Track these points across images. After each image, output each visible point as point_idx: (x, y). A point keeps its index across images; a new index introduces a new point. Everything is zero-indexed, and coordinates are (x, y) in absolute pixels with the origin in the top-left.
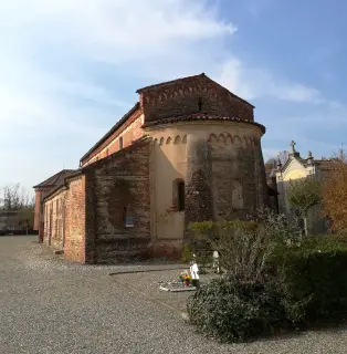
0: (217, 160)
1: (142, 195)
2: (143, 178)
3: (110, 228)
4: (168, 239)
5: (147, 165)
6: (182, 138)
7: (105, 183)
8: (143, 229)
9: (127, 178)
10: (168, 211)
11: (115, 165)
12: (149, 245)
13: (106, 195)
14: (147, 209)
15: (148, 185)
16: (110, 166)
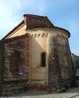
0: (60, 45)
1: (26, 59)
2: (26, 51)
3: (10, 75)
4: (38, 80)
5: (28, 46)
6: (45, 34)
7: (9, 51)
8: (25, 75)
9: (19, 50)
10: (38, 67)
11: (15, 43)
12: (28, 83)
13: (9, 57)
14: (27, 65)
15: (28, 54)
16: (12, 43)
